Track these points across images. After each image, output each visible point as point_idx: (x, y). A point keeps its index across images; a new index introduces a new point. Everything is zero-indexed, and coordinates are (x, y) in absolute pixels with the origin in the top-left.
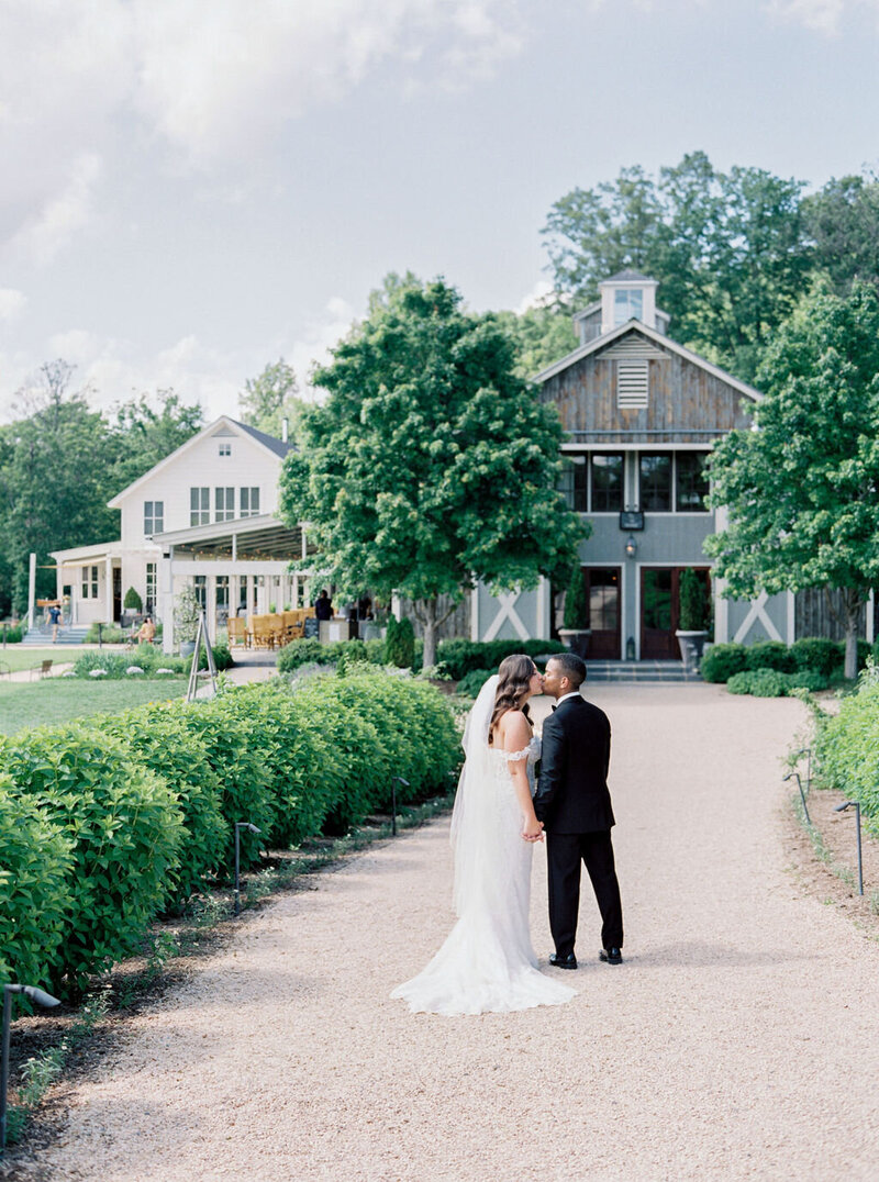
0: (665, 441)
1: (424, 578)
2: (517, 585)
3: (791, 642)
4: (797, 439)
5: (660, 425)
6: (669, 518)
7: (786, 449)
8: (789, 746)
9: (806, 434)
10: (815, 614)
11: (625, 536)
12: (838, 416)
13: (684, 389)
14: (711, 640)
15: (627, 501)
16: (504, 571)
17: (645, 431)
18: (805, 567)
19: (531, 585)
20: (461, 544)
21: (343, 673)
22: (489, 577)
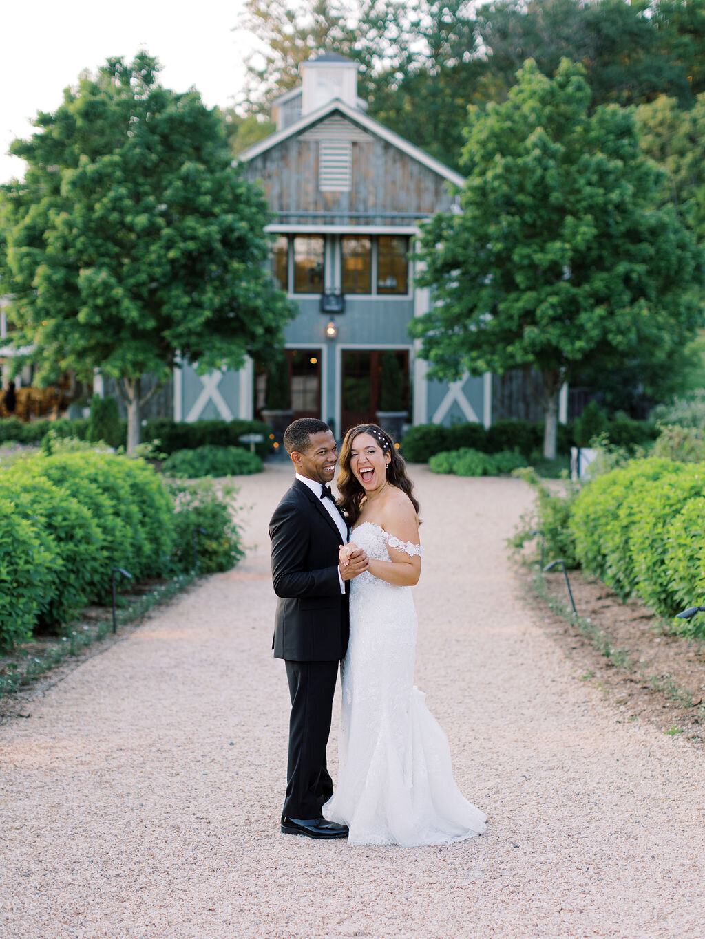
0: (367, 224)
1: (130, 356)
2: (224, 363)
3: (487, 423)
4: (505, 220)
5: (361, 207)
6: (370, 302)
7: (492, 229)
8: (516, 527)
9: (513, 214)
10: (511, 396)
11: (324, 319)
12: (546, 196)
13: (386, 172)
14: (409, 420)
15: (328, 283)
16: (210, 349)
17: (347, 213)
18: (510, 349)
19: (238, 364)
20: (167, 322)
21: (49, 451)
22: (195, 356)
